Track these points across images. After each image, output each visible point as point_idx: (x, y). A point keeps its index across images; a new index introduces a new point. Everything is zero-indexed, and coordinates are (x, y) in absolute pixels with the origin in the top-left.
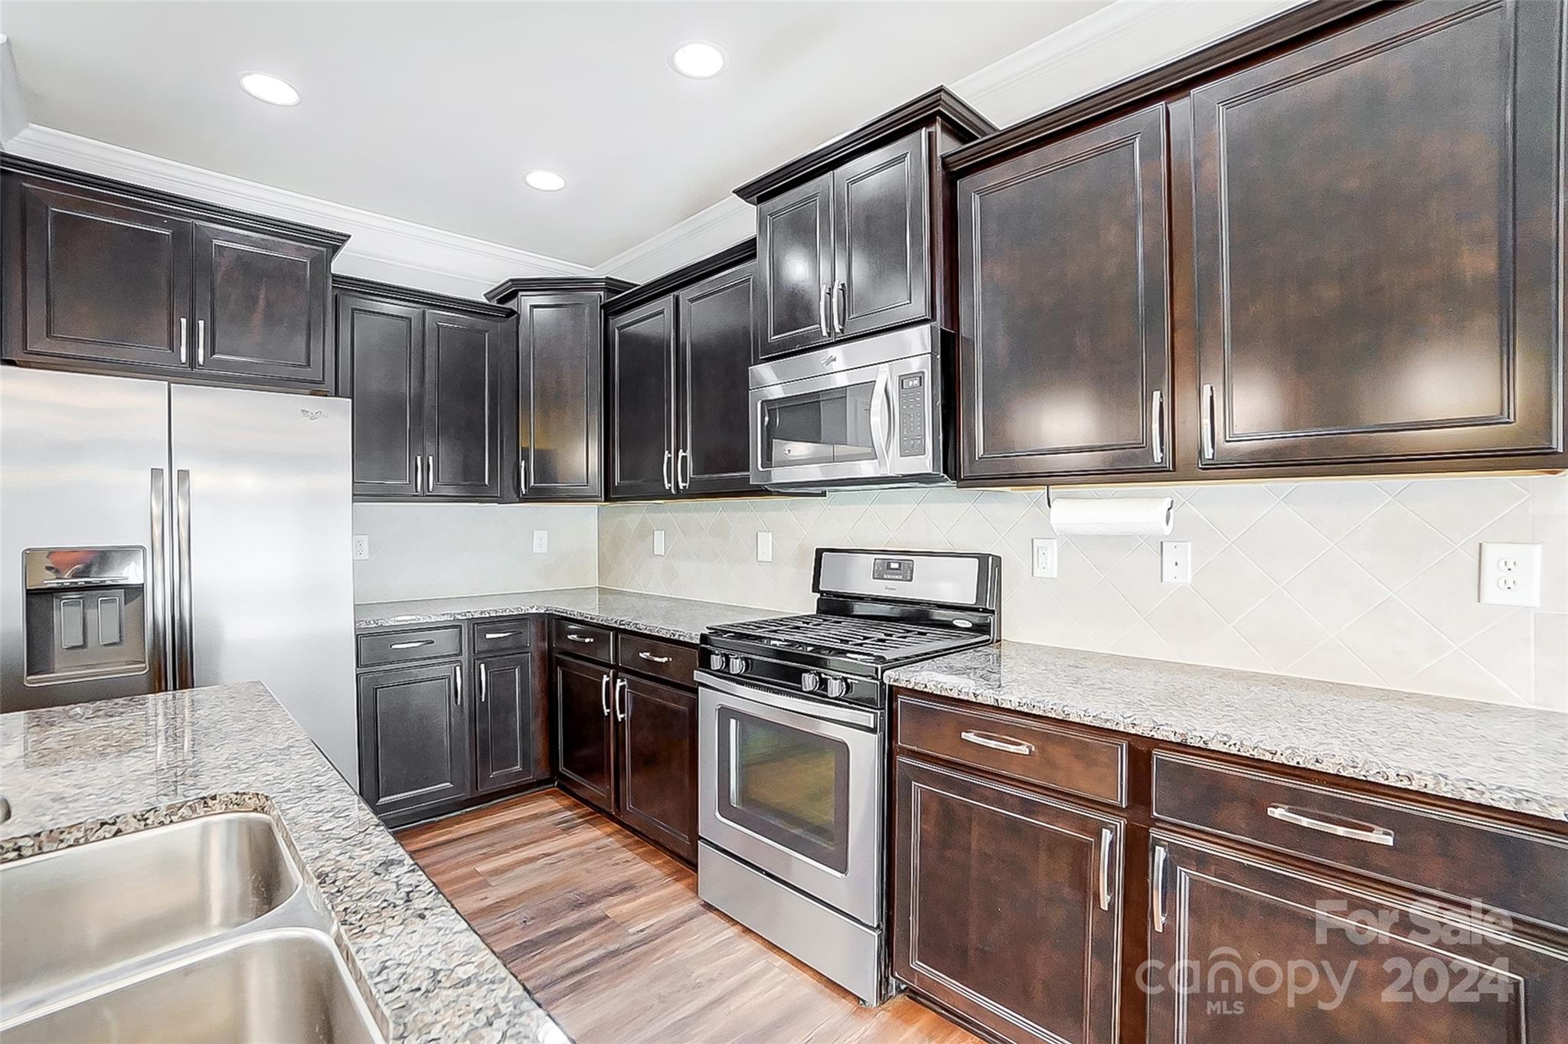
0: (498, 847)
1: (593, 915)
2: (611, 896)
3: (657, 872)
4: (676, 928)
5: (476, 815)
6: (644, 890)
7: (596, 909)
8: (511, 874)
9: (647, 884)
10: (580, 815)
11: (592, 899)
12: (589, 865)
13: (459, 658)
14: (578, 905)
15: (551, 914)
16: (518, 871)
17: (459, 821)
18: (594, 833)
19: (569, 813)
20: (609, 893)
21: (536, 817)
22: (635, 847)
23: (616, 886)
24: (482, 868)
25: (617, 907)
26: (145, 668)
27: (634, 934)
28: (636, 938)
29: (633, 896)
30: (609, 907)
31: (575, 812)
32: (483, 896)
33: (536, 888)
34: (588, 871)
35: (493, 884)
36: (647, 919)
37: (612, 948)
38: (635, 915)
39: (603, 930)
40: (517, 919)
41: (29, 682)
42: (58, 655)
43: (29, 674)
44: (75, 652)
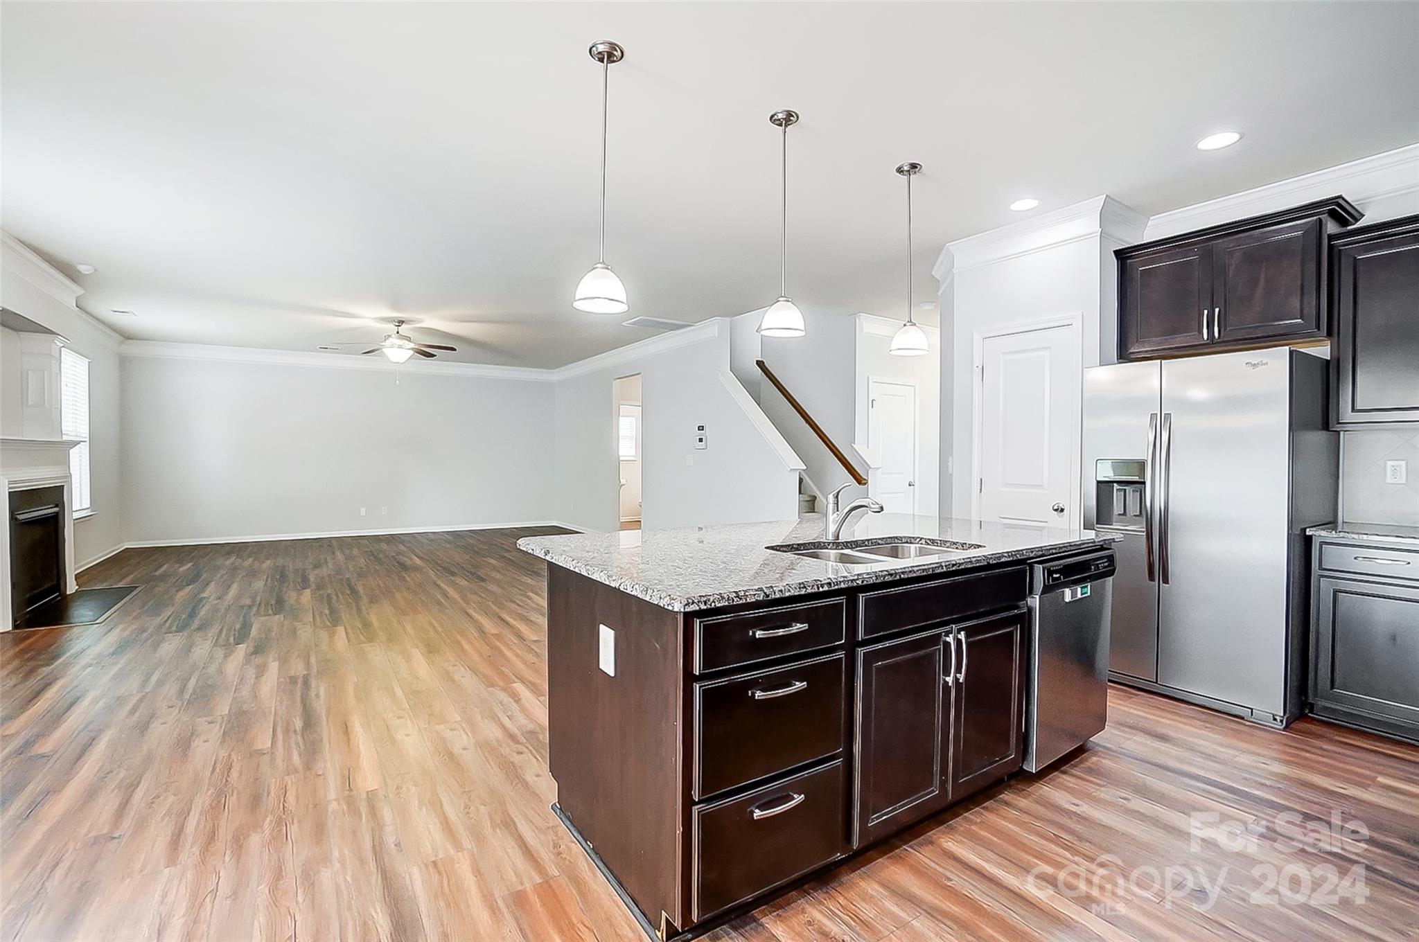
26: (1144, 532)
41: (1097, 527)
42: (1115, 518)
43: (1097, 524)
44: (1121, 517)
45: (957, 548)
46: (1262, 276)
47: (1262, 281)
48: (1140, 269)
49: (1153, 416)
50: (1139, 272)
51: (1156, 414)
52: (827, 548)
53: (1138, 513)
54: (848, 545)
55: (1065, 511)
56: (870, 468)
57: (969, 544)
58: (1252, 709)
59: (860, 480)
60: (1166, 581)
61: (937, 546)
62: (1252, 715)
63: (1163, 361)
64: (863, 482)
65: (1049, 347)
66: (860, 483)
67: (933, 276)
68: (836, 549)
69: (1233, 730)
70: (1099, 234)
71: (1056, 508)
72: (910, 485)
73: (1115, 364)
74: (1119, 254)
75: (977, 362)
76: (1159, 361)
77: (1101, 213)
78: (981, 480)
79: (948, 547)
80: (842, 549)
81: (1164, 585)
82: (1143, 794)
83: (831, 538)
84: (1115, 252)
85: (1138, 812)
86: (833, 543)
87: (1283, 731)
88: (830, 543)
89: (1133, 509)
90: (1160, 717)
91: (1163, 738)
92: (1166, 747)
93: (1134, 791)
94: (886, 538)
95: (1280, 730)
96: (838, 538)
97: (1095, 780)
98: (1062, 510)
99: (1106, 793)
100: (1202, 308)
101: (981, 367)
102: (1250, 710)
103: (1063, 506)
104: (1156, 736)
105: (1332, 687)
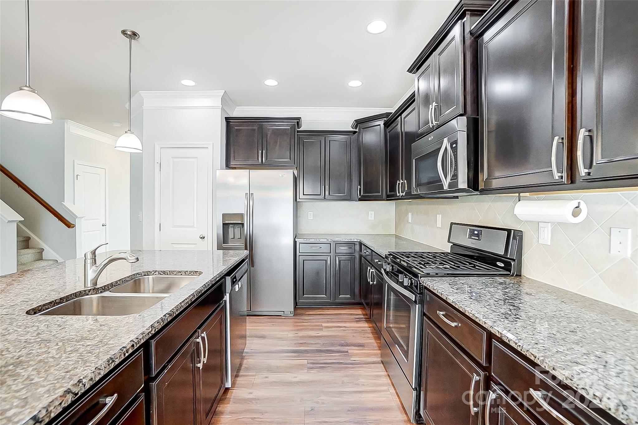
0: (333, 320)
1: (344, 350)
2: (354, 346)
3: (376, 344)
4: (366, 364)
5: (334, 309)
6: (366, 348)
7: (345, 349)
8: (330, 329)
9: (369, 347)
10: (366, 318)
11: (347, 345)
12: (355, 335)
13: (330, 254)
14: (342, 345)
15: (333, 345)
16: (333, 329)
17: (328, 309)
18: (366, 325)
19: (363, 316)
20: (354, 345)
21: (351, 314)
22: (374, 334)
23: (359, 344)
24: (324, 325)
25: (353, 350)
26: (244, 245)
27: (352, 360)
28: (351, 362)
29: (361, 349)
30: (350, 350)
31: (365, 316)
32: (318, 333)
33: (334, 336)
34: (353, 336)
35: (323, 330)
36: (359, 358)
37: (341, 361)
38: (357, 355)
39: (343, 355)
40: (322, 343)
41: (223, 245)
42: (230, 240)
43: (223, 244)
44: (233, 239)
45: (181, 275)
46: (278, 141)
47: (278, 143)
48: (236, 128)
49: (246, 194)
50: (235, 129)
51: (248, 193)
52: (88, 295)
53: (240, 237)
54: (105, 288)
55: (205, 238)
56: (77, 217)
57: (190, 271)
58: (284, 312)
59: (69, 225)
60: (253, 266)
61: (168, 275)
62: (284, 313)
63: (250, 170)
64: (72, 226)
65: (197, 157)
66: (69, 227)
67: (126, 107)
68: (96, 293)
69: (281, 322)
70: (221, 108)
71: (201, 237)
72: (103, 226)
73: (224, 169)
74: (226, 119)
75: (157, 160)
76: (249, 170)
77: (222, 98)
78: (160, 224)
79: (175, 275)
80: (101, 292)
81: (252, 268)
82: (270, 371)
83: (89, 285)
84: (225, 118)
85: (274, 382)
86: (93, 289)
87: (293, 316)
88: (91, 290)
89: (238, 235)
90: (256, 326)
91: (263, 337)
92: (266, 341)
93: (267, 371)
94: (131, 275)
95: (292, 316)
96: (96, 284)
97: (249, 374)
98: (204, 237)
99: (258, 379)
100: (259, 150)
101: (160, 163)
102: (283, 312)
103: (204, 235)
104: (260, 337)
105: (303, 295)
